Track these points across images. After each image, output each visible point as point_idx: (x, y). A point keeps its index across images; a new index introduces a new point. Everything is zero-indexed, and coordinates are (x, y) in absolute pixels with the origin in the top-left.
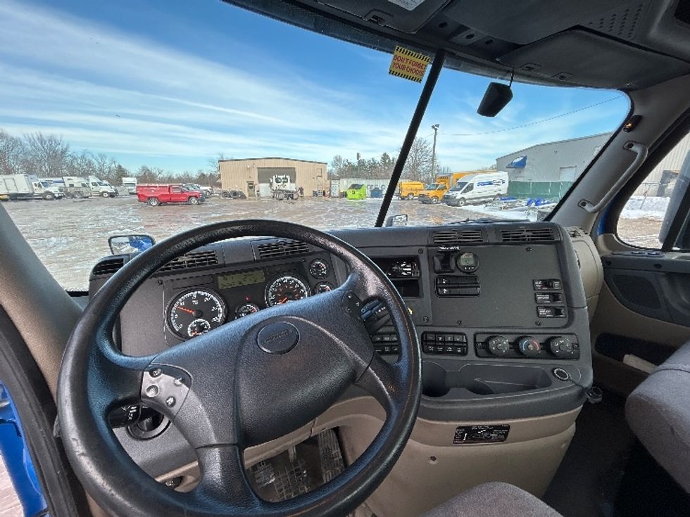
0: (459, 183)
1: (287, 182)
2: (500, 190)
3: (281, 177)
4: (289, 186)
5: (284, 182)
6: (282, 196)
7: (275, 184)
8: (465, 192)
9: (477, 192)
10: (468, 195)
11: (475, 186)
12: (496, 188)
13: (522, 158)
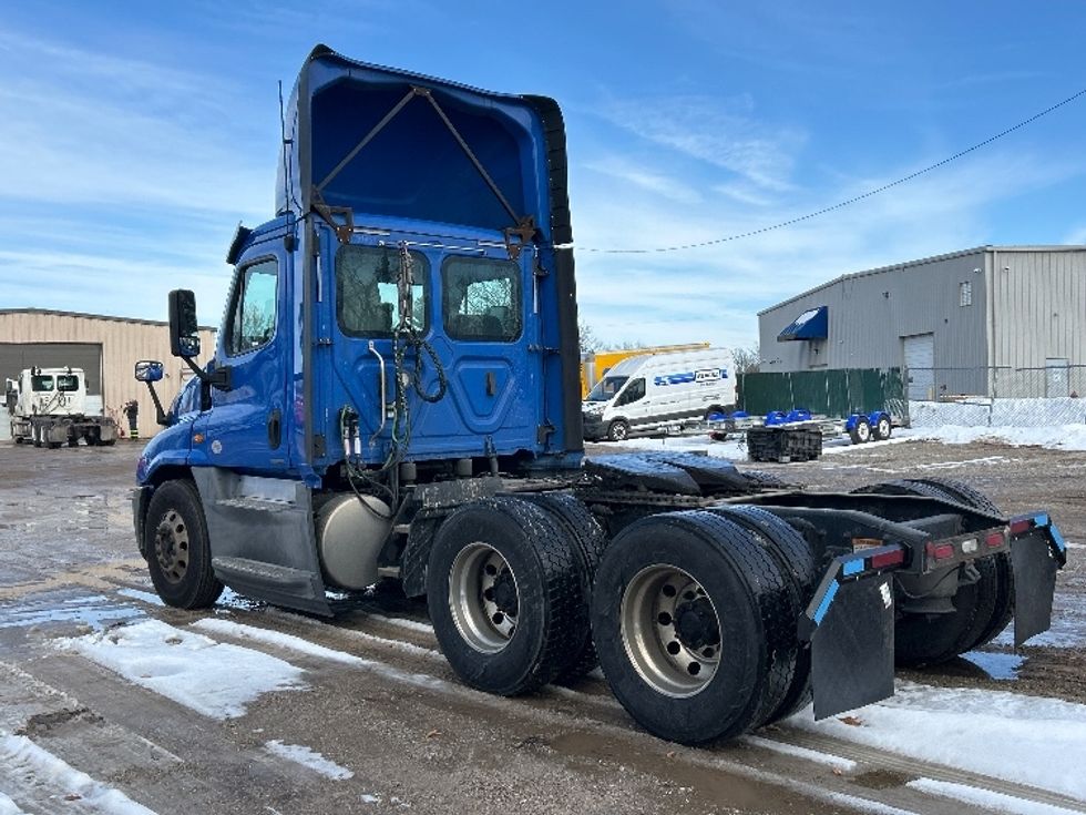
0: (610, 380)
1: (74, 387)
2: (716, 398)
3: (54, 372)
4: (81, 403)
5: (62, 389)
6: (59, 433)
7: (29, 400)
8: (622, 402)
9: (656, 402)
10: (631, 411)
11: (650, 386)
12: (706, 390)
13: (816, 312)
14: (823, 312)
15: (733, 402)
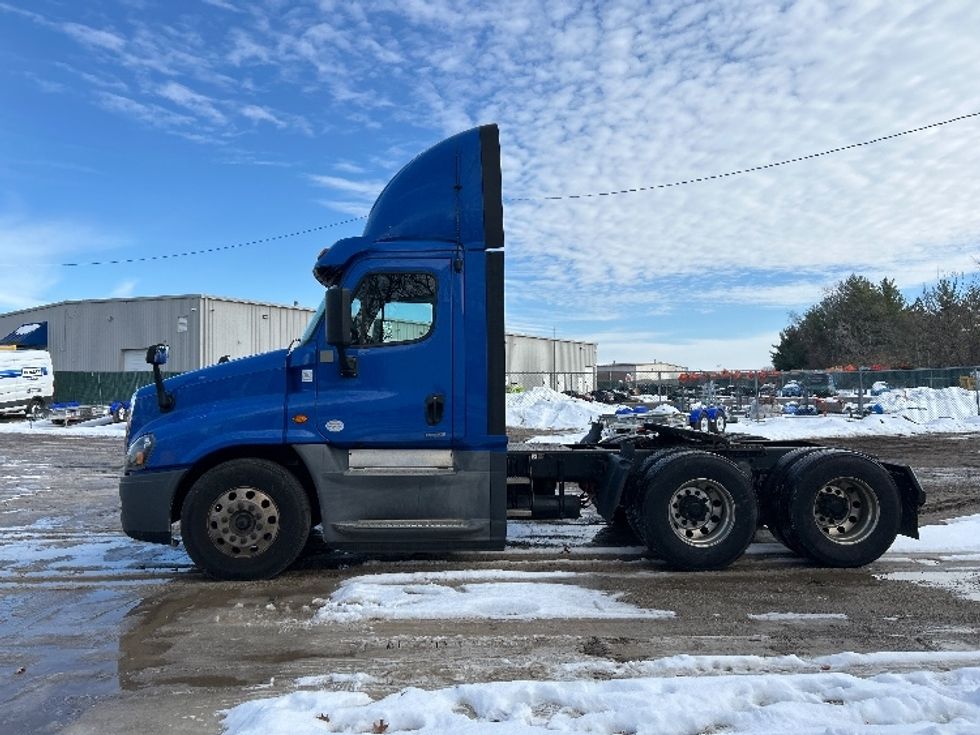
2: (39, 390)
12: (30, 384)
13: (38, 326)
14: (44, 327)
15: (51, 394)
